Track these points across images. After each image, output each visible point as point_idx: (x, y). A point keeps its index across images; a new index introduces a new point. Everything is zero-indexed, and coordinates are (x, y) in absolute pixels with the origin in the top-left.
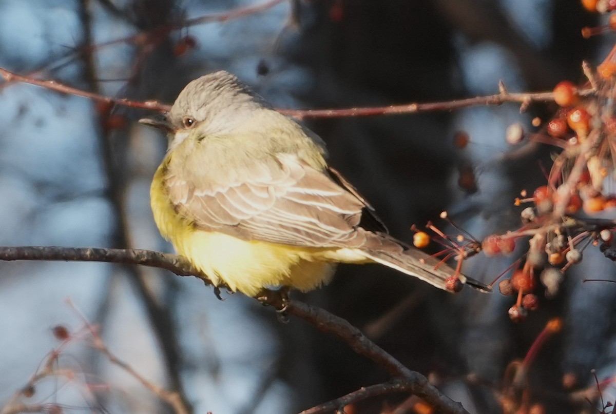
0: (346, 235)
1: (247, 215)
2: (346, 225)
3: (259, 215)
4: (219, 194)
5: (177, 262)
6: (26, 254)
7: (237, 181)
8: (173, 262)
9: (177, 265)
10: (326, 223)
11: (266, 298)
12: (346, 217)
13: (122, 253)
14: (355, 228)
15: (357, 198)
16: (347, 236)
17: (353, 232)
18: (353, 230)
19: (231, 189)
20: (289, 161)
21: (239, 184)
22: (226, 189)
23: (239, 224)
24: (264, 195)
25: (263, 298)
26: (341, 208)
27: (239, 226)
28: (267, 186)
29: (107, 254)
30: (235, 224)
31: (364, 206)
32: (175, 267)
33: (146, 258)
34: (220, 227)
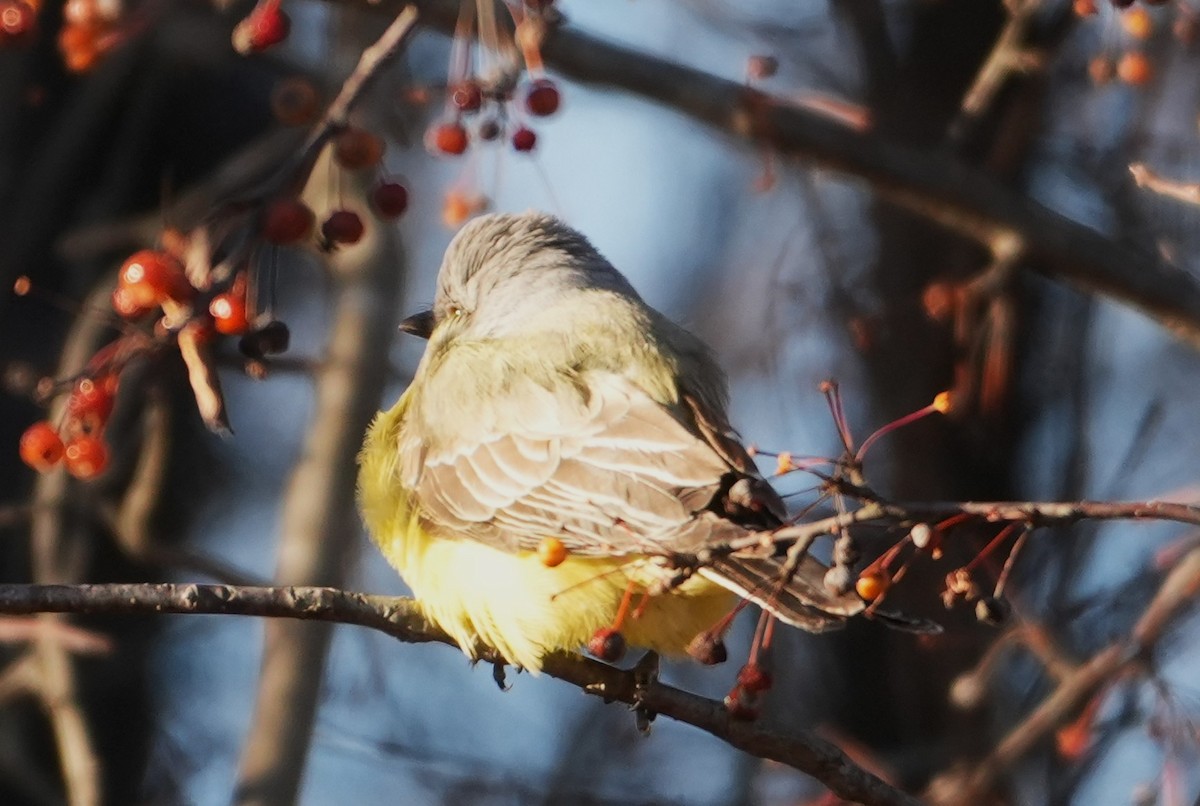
0: (675, 528)
1: (505, 498)
2: (680, 508)
3: (529, 497)
4: (463, 459)
5: (392, 612)
6: (50, 600)
7: (495, 430)
8: (383, 614)
9: (393, 619)
10: (642, 507)
11: (603, 687)
12: (684, 493)
13: (266, 595)
14: (695, 514)
15: (716, 452)
16: (676, 530)
17: (690, 522)
18: (691, 518)
19: (483, 448)
20: (606, 386)
21: (498, 437)
22: (474, 448)
23: (494, 519)
24: (540, 456)
25: (597, 686)
26: (679, 475)
27: (496, 524)
28: (546, 439)
29: (231, 599)
30: (487, 518)
31: (728, 470)
32: (392, 623)
33: (319, 605)
34: (468, 527)
